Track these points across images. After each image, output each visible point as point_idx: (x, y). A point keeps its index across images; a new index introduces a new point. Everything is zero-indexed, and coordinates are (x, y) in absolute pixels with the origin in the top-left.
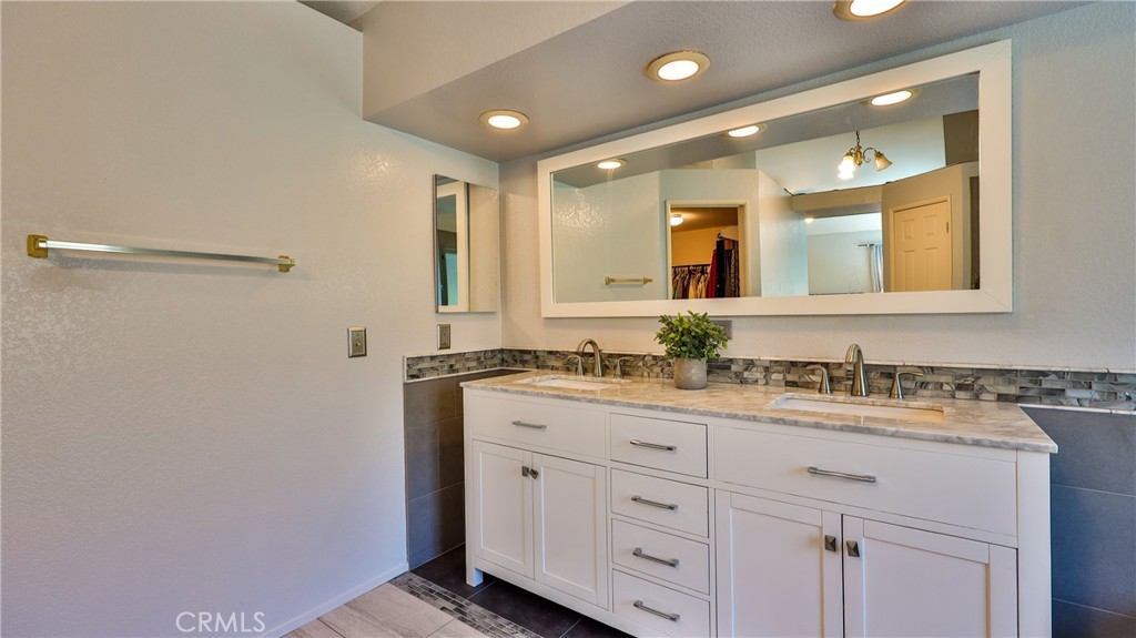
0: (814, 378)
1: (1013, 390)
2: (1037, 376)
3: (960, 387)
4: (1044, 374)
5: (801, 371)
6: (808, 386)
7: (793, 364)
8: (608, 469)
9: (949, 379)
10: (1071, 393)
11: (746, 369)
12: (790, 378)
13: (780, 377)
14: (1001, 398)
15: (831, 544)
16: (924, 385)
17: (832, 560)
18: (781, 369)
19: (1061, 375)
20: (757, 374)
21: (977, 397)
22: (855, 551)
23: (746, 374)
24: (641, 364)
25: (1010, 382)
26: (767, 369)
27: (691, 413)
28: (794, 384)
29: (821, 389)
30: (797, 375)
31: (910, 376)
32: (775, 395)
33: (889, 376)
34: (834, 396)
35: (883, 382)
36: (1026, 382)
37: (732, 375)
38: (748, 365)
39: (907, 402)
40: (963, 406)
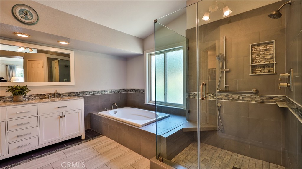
0: (46, 97)
1: (75, 95)
2: (77, 92)
3: (69, 95)
4: (78, 92)
7: (41, 95)
8: (6, 122)
9: (67, 94)
10: (80, 94)
11: (30, 97)
12: (40, 97)
13: (38, 97)
14: (73, 96)
15: (61, 117)
16: (64, 95)
17: (61, 119)
18: (38, 96)
19: (79, 92)
21: (71, 96)
22: (64, 116)
23: (30, 98)
25: (74, 94)
26: (35, 96)
27: (34, 103)
28: (42, 98)
29: (48, 98)
30: (42, 97)
31: (62, 94)
32: (37, 101)
33: (59, 95)
34: (52, 99)
35: (58, 96)
36: (76, 94)
37: (25, 98)
38: (30, 96)
39: (63, 98)
40: (69, 98)
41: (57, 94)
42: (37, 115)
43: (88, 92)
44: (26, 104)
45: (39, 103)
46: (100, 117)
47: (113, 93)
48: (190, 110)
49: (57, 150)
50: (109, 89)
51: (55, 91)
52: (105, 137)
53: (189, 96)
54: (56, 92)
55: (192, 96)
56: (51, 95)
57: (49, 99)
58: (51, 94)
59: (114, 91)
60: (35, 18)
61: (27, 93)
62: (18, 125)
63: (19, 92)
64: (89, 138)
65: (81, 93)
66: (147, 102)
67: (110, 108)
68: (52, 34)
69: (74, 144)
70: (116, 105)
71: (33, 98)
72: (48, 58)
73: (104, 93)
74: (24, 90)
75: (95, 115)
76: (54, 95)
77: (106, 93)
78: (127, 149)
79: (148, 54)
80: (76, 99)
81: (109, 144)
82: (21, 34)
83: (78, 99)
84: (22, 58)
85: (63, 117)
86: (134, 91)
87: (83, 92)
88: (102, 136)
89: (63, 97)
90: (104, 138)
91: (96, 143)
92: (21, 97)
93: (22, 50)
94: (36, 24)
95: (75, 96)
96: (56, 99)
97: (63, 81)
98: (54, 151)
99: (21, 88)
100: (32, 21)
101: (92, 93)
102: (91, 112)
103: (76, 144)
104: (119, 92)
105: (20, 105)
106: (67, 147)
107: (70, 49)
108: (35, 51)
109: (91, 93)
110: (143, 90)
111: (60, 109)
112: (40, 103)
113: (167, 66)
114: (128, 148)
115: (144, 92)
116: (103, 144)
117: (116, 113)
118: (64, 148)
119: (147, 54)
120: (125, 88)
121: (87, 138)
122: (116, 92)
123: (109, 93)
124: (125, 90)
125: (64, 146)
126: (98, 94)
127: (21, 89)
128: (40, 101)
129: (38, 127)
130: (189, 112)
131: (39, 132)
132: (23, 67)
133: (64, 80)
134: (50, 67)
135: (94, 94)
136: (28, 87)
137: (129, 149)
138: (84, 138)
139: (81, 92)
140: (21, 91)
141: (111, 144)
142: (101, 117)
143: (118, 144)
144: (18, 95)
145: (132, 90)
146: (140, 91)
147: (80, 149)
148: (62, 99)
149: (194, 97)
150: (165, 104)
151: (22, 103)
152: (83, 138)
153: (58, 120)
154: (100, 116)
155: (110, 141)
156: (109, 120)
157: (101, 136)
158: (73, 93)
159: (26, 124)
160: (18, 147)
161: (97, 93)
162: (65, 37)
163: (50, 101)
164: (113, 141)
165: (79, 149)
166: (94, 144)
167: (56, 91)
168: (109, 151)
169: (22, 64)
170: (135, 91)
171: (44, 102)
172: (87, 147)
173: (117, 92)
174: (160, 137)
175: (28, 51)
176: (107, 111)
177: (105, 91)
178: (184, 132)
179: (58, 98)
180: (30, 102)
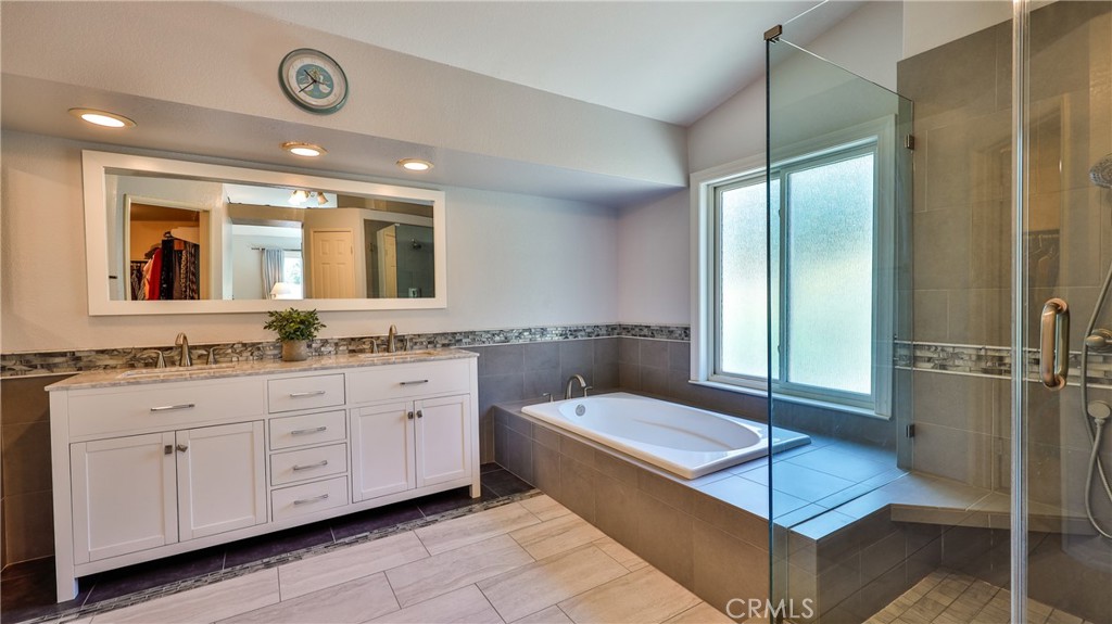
0: (364, 346)
1: (447, 342)
3: (429, 343)
4: (457, 333)
5: (358, 343)
6: (362, 351)
7: (353, 339)
8: (267, 421)
9: (425, 339)
10: (464, 340)
11: (322, 346)
12: (351, 348)
13: (345, 348)
14: (444, 345)
15: (411, 416)
16: (416, 343)
17: (410, 423)
18: (345, 343)
19: (461, 333)
20: (330, 348)
21: (435, 347)
22: (420, 415)
23: (323, 349)
24: (230, 351)
26: (336, 344)
27: (336, 368)
28: (353, 351)
29: (372, 352)
30: (355, 346)
31: (411, 339)
32: (342, 360)
33: (402, 341)
34: (381, 354)
35: (399, 345)
36: (450, 338)
37: (312, 350)
38: (325, 342)
39: (414, 352)
40: (432, 351)
41: (395, 337)
42: (343, 407)
43: (488, 332)
44: (316, 369)
45: (349, 367)
46: (531, 426)
47: (571, 338)
48: (917, 422)
49: (400, 526)
50: (557, 324)
51: (391, 329)
52: (545, 497)
53: (914, 360)
54: (394, 331)
55: (930, 360)
56: (379, 342)
57: (374, 355)
58: (378, 338)
59: (574, 332)
60: (338, 89)
61: (315, 333)
62: (294, 434)
63: (295, 331)
64: (494, 497)
65: (465, 337)
66: (700, 374)
67: (562, 395)
68: (386, 136)
69: (447, 513)
70: (583, 384)
71: (330, 349)
72: (365, 220)
73: (539, 339)
74: (310, 324)
75: (511, 415)
76: (388, 341)
77: (548, 338)
78: (635, 557)
79: (708, 185)
80: (455, 358)
81: (566, 530)
82: (302, 145)
83: (459, 358)
84: (300, 224)
85: (416, 417)
86: (645, 331)
87: (471, 332)
88: (538, 494)
89: (412, 348)
90: (544, 500)
91: (519, 517)
92: (302, 347)
93: (298, 201)
94: (341, 107)
95: (449, 345)
96: (393, 356)
97: (407, 296)
98: (390, 530)
99: (302, 318)
100: (331, 98)
101: (502, 337)
102: (497, 404)
103: (455, 512)
104: (589, 335)
105: (300, 371)
106: (429, 518)
107: (434, 186)
108: (332, 203)
109: (497, 338)
110: (686, 331)
111: (407, 390)
112: (353, 366)
113: (792, 231)
114: (638, 554)
115: (688, 335)
116: (545, 526)
117: (581, 411)
118: (419, 522)
119: (703, 186)
120: (612, 321)
121: (488, 497)
122: (579, 334)
123: (556, 339)
124: (611, 329)
125: (420, 517)
126: (521, 341)
127: (302, 322)
128: (351, 359)
129: (347, 444)
130: (913, 431)
131: (349, 459)
132: (300, 253)
133: (411, 290)
134: (372, 250)
135: (507, 339)
136: (318, 316)
137: (641, 560)
138: (479, 495)
139: (467, 334)
140: (302, 326)
141: (571, 528)
142: (534, 425)
143: (599, 534)
144: (292, 339)
145: (641, 328)
146: (671, 332)
147: (469, 535)
148: (408, 355)
149: (943, 367)
150: (783, 390)
151: (303, 365)
152: (476, 493)
153: (403, 424)
154: (531, 420)
155: (567, 516)
156: (562, 437)
157: (532, 492)
158: (443, 334)
159: (312, 432)
160: (296, 503)
161: (516, 337)
162: (422, 143)
163: (379, 362)
164: (576, 517)
165: (466, 533)
166: (514, 521)
167: (393, 329)
168: (565, 555)
169: (298, 244)
170: (652, 331)
171: (362, 366)
172: (491, 530)
173: (583, 333)
174: (787, 535)
175: (315, 203)
176: (552, 403)
177: (543, 331)
178: (894, 522)
179: (399, 353)
180: (323, 362)
